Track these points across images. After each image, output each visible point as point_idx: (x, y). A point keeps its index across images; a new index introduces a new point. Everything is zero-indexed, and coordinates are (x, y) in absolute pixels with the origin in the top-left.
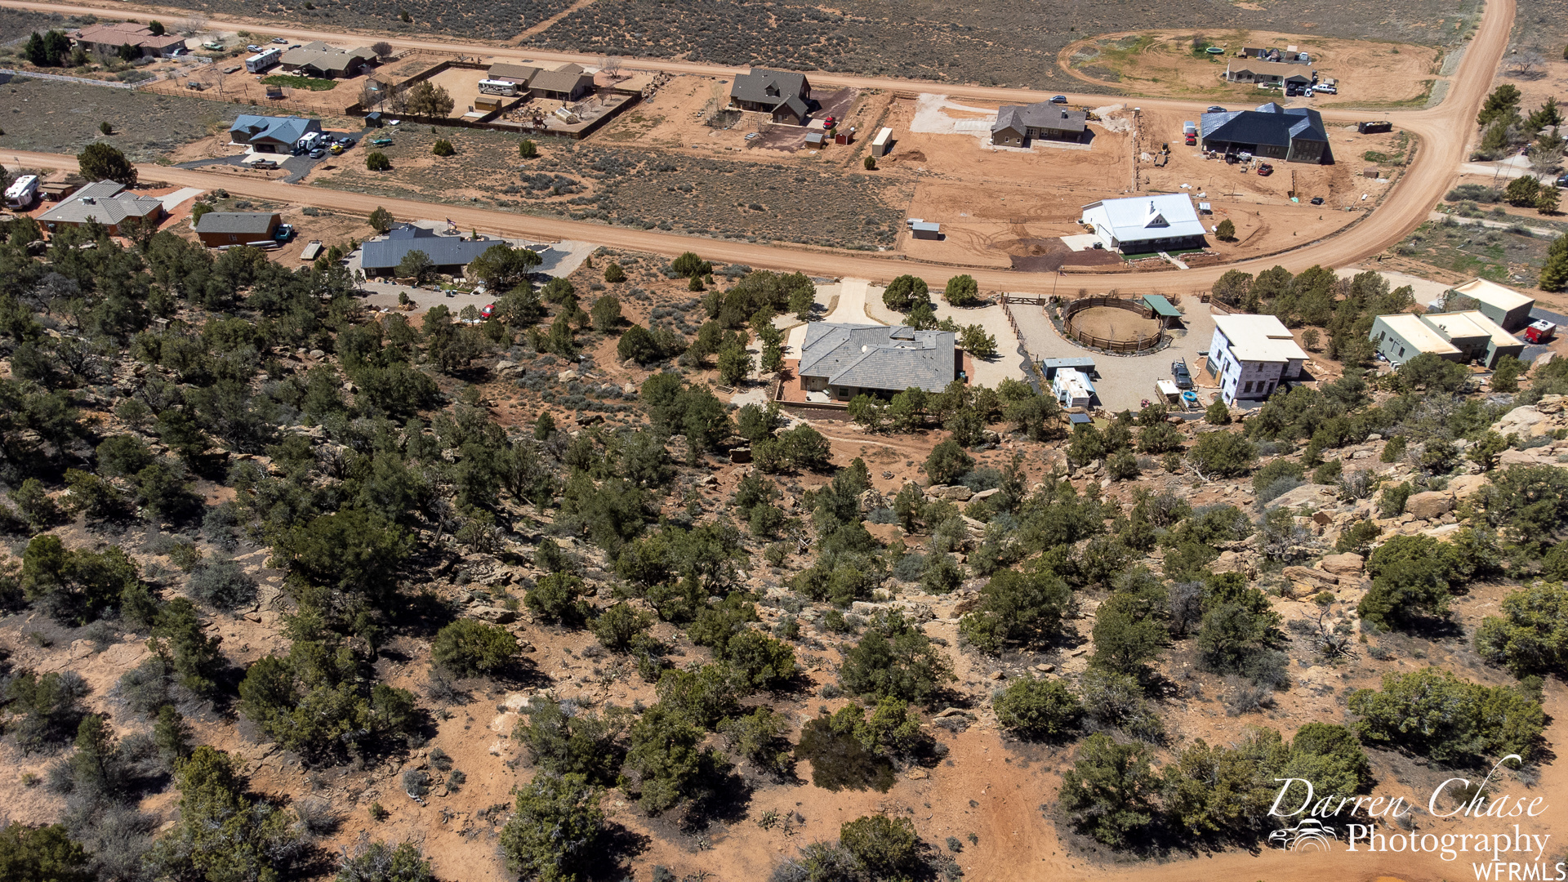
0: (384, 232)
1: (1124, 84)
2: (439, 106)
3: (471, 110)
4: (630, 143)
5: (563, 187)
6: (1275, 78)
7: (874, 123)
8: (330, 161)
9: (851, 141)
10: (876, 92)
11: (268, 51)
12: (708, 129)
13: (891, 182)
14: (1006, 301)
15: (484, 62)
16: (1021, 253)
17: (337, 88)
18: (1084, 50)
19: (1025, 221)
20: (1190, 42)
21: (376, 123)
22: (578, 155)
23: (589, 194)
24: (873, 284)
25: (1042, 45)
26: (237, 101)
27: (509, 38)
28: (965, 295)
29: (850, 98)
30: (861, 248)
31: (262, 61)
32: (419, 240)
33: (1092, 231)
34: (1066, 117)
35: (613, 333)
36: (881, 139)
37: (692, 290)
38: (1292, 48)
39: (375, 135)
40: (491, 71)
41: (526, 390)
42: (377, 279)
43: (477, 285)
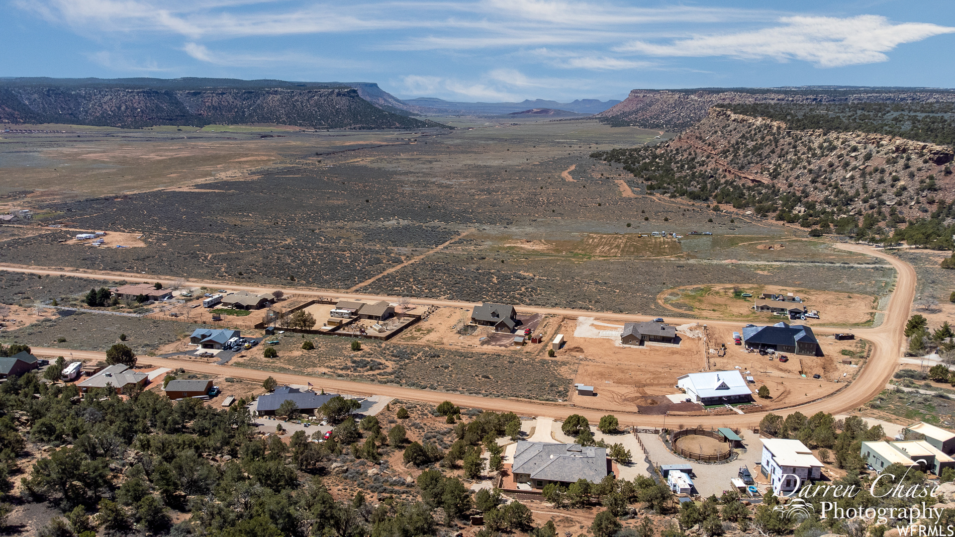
0: (271, 391)
1: (696, 312)
2: (307, 323)
3: (325, 325)
4: (414, 343)
5: (375, 366)
6: (783, 310)
7: (553, 332)
8: (243, 353)
9: (540, 341)
10: (554, 315)
11: (216, 296)
12: (458, 335)
13: (564, 363)
14: (636, 431)
15: (334, 301)
16: (643, 404)
17: (251, 315)
18: (671, 294)
19: (644, 386)
20: (732, 291)
21: (271, 332)
22: (384, 349)
23: (389, 370)
24: (556, 421)
25: (648, 292)
26: (196, 322)
27: (348, 288)
28: (611, 427)
29: (539, 319)
30: (547, 400)
31: (212, 301)
32: (291, 394)
33: (684, 392)
34: (664, 329)
35: (401, 448)
36: (557, 340)
37: (448, 423)
38: (790, 294)
39: (270, 339)
40: (338, 305)
41: (348, 481)
42: (265, 417)
43: (322, 420)
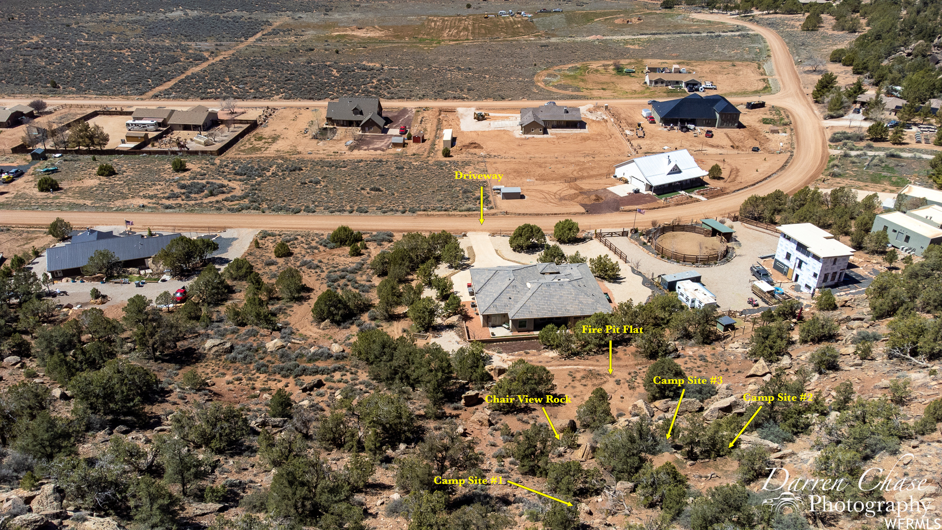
0: (64, 240)
1: (585, 93)
2: (96, 141)
3: (123, 142)
4: (259, 154)
5: (220, 189)
6: (677, 82)
7: (435, 128)
9: (424, 141)
10: (426, 109)
12: (315, 141)
13: (466, 163)
14: (599, 236)
15: (125, 110)
16: (586, 202)
18: (549, 75)
19: (576, 179)
20: (612, 67)
21: (43, 156)
22: (221, 166)
23: (238, 192)
24: (493, 235)
25: (520, 75)
27: (142, 93)
28: (570, 234)
29: (410, 114)
30: (469, 210)
32: (102, 241)
33: (626, 182)
34: (567, 112)
35: (300, 300)
36: (447, 135)
37: (353, 255)
39: (41, 166)
40: (133, 115)
41: (238, 364)
42: (64, 280)
43: (163, 273)
